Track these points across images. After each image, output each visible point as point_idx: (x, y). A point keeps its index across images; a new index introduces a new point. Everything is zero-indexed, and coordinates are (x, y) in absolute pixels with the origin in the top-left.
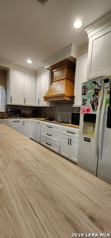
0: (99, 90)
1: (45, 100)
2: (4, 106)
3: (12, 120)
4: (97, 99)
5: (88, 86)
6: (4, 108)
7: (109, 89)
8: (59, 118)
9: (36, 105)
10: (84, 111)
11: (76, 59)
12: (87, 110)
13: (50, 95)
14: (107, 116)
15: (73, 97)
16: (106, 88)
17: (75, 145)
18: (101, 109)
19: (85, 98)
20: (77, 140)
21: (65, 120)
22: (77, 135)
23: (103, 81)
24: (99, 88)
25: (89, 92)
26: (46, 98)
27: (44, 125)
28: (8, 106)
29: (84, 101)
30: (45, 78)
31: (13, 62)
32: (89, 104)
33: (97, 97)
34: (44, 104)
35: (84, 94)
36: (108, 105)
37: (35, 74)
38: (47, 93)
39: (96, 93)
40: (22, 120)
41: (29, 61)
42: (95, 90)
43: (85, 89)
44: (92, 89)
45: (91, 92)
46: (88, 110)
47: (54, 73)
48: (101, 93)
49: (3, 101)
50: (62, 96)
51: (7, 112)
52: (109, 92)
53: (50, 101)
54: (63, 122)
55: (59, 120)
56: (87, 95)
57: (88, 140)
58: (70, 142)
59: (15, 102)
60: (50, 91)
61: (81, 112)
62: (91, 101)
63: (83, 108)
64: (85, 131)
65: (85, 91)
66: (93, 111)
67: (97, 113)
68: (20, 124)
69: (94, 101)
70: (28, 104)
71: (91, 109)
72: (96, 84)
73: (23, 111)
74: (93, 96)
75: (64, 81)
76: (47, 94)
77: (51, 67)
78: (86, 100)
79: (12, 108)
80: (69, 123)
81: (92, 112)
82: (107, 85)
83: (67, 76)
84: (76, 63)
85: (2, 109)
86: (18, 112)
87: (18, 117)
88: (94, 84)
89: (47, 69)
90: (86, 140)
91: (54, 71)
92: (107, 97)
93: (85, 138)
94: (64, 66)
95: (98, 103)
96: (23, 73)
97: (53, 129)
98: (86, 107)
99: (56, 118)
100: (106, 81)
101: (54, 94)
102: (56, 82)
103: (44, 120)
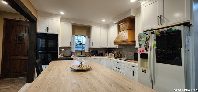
1: (114, 44)
3: (93, 58)
4: (148, 44)
5: (142, 36)
6: (88, 50)
7: (155, 38)
8: (125, 56)
9: (108, 47)
10: (140, 52)
11: (135, 17)
13: (118, 40)
14: (155, 54)
15: (134, 42)
16: (153, 37)
17: (137, 75)
18: (151, 50)
19: (141, 43)
20: (137, 72)
21: (130, 58)
22: (137, 68)
23: (151, 33)
24: (149, 37)
25: (143, 39)
26: (115, 43)
27: (114, 61)
28: (90, 49)
29: (140, 45)
30: (114, 29)
31: (94, 22)
32: (143, 47)
33: (148, 43)
34: (114, 46)
35: (140, 40)
36: (155, 48)
37: (108, 27)
38: (116, 39)
40: (99, 58)
41: (104, 21)
42: (146, 38)
43: (140, 37)
45: (144, 39)
46: (143, 51)
47: (120, 26)
48: (150, 40)
50: (126, 41)
51: (90, 52)
52: (155, 40)
53: (118, 45)
54: (128, 59)
55: (126, 58)
56: (142, 41)
57: (144, 71)
58: (133, 73)
59: (95, 46)
60: (118, 38)
61: (138, 52)
62: (144, 45)
63: (140, 50)
64: (142, 65)
65: (140, 39)
66: (146, 51)
67: (149, 53)
68: (98, 60)
69: (146, 45)
70: (103, 46)
71: (145, 50)
72: (147, 34)
73: (99, 52)
74: (146, 42)
75: (127, 31)
77: (118, 22)
78: (141, 44)
80: (133, 60)
81: (145, 52)
82: (154, 35)
83: (129, 27)
84: (135, 19)
85: (87, 51)
86: (96, 52)
87: (96, 55)
88: (145, 35)
89: (115, 23)
90: (143, 71)
91: (120, 24)
92: (154, 42)
93: (142, 70)
94: (127, 21)
95: (149, 46)
96: (100, 27)
97: (120, 64)
98: (142, 49)
99: (123, 56)
100: (153, 33)
101: (121, 40)
102: (122, 32)
103: (114, 58)
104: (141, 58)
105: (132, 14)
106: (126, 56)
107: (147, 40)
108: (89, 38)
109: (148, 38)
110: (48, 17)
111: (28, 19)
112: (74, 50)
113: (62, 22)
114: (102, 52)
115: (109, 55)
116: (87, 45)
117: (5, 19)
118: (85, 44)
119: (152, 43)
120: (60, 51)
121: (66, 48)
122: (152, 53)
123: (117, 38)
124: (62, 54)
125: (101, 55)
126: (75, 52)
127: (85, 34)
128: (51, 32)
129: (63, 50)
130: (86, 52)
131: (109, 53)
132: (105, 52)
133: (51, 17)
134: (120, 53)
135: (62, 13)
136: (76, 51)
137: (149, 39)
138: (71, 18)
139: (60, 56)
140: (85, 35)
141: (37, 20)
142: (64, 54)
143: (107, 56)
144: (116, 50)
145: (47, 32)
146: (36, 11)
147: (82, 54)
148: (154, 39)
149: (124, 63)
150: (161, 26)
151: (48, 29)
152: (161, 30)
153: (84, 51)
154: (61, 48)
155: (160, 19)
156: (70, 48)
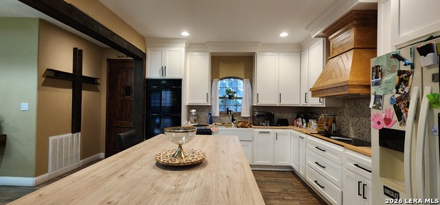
0: (409, 74)
1: (313, 96)
2: (248, 108)
3: (256, 130)
4: (406, 96)
6: (248, 111)
7: (436, 70)
8: (351, 130)
9: (302, 103)
10: (379, 123)
12: (385, 119)
13: (321, 85)
14: (437, 138)
16: (429, 67)
18: (416, 118)
19: (378, 92)
23: (417, 53)
24: (408, 68)
25: (386, 79)
26: (315, 92)
28: (254, 108)
29: (377, 99)
30: (316, 53)
31: (259, 42)
32: (387, 104)
33: (407, 90)
34: (315, 102)
38: (317, 81)
40: (273, 131)
41: (284, 34)
42: (400, 73)
43: (377, 70)
44: (391, 72)
45: (391, 78)
46: (388, 121)
48: (415, 80)
49: (248, 101)
51: (253, 117)
52: (437, 77)
53: (325, 97)
56: (383, 85)
57: (392, 194)
58: (362, 190)
59: (264, 101)
60: (322, 77)
61: (372, 124)
62: (391, 99)
63: (377, 116)
64: (387, 169)
66: (398, 123)
68: (271, 137)
69: (399, 100)
70: (286, 102)
71: (395, 118)
72: (400, 59)
74: (397, 88)
76: (316, 83)
77: (324, 32)
78: (381, 97)
79: (260, 110)
81: (396, 126)
82: (430, 59)
84: (377, 10)
85: (246, 113)
86: (268, 116)
87: (267, 125)
88: (395, 61)
89: (317, 37)
90: (388, 192)
91: (330, 37)
92: (432, 89)
93: (385, 187)
94: (350, 24)
95: (408, 103)
96: (276, 54)
97: (326, 153)
98: (383, 114)
99: (344, 130)
100: (425, 51)
101: (329, 83)
102: (336, 58)
103: (311, 134)
104: (381, 144)
106: (355, 131)
107: (401, 80)
108: (251, 82)
109: (404, 72)
110: (162, 47)
111: (128, 55)
112: (216, 112)
113: (189, 54)
114: (285, 116)
115: (305, 124)
116: (246, 98)
117: (108, 60)
118: (241, 98)
119: (423, 90)
120: (189, 113)
121: (199, 108)
123: (320, 77)
124: (192, 119)
125: (284, 123)
126: (218, 115)
127: (241, 73)
128: (169, 76)
129: (194, 111)
130: (242, 115)
131: (304, 120)
132: (296, 115)
133: (168, 46)
134: (334, 122)
135: (185, 34)
136: (221, 113)
137: (409, 76)
139: (189, 123)
140: (242, 77)
141: (145, 55)
142: (195, 120)
143: (298, 129)
144: (325, 111)
145: (162, 77)
146: (143, 39)
147: (233, 120)
148: (434, 76)
151: (163, 70)
153: (240, 113)
154: (190, 107)
156: (209, 107)
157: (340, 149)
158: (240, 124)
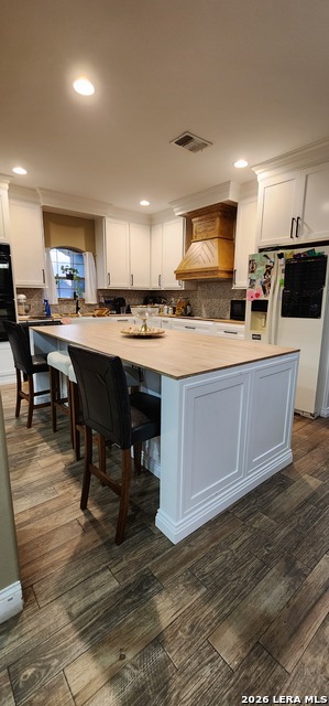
0: (272, 267)
1: (177, 279)
2: (93, 292)
3: (114, 319)
5: (257, 260)
6: (94, 297)
7: (284, 267)
8: (204, 310)
9: (154, 286)
10: (252, 297)
11: (236, 204)
12: (256, 294)
13: (188, 268)
14: (281, 302)
15: (231, 272)
16: (281, 265)
19: (254, 277)
22: (241, 336)
23: (276, 257)
25: (258, 269)
26: (179, 275)
27: (178, 324)
28: (100, 293)
29: (252, 282)
30: (174, 231)
31: (112, 205)
32: (258, 286)
33: (269, 277)
34: (176, 285)
35: (252, 271)
36: (282, 288)
37: (150, 221)
38: (181, 264)
39: (269, 271)
41: (144, 203)
42: (267, 266)
43: (252, 264)
45: (261, 269)
46: (258, 295)
47: (194, 225)
49: (93, 283)
50: (214, 271)
52: (284, 271)
53: (185, 280)
54: (212, 317)
55: (204, 316)
56: (256, 273)
57: (257, 337)
59: (117, 283)
60: (186, 259)
61: (247, 298)
63: (250, 292)
64: (253, 327)
65: (252, 268)
67: (269, 298)
69: (265, 282)
70: (138, 285)
75: (216, 241)
76: (180, 266)
78: (254, 280)
81: (262, 298)
83: (221, 232)
84: (236, 208)
85: (90, 297)
87: (123, 312)
89: (179, 216)
90: (254, 337)
91: (193, 220)
92: (281, 276)
93: (253, 335)
94: (215, 214)
96: (127, 224)
97: (197, 330)
98: (255, 291)
99: (197, 311)
100: (281, 256)
101: (197, 266)
102: (199, 243)
103: (173, 317)
104: (253, 310)
105: (232, 197)
106: (207, 311)
108: (95, 256)
112: (54, 298)
113: (15, 203)
116: (90, 279)
119: (278, 277)
121: (30, 292)
122: (274, 300)
124: (22, 309)
126: (57, 303)
127: (81, 244)
129: (21, 297)
130: (88, 302)
134: (188, 304)
136: (59, 300)
138: (40, 189)
140: (83, 248)
142: (27, 311)
147: (78, 309)
148: (282, 270)
149: (206, 328)
150: (295, 241)
152: (296, 251)
153: (85, 300)
155: (296, 224)
157: (211, 323)
158: (97, 312)
